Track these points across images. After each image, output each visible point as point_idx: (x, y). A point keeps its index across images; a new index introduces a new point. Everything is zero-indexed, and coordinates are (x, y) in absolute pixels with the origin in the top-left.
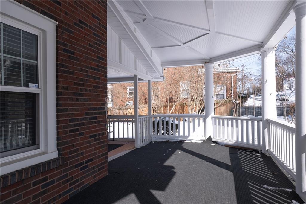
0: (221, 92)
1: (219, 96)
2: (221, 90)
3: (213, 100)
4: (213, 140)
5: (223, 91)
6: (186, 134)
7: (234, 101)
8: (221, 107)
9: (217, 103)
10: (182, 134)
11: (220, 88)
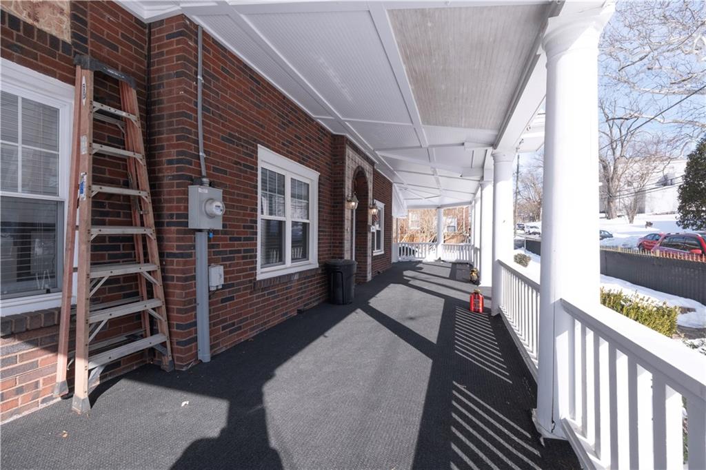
0: (452, 224)
1: (450, 229)
2: (451, 222)
3: (444, 231)
4: (442, 259)
5: (454, 223)
6: (424, 256)
7: (464, 234)
8: (451, 240)
9: (448, 236)
10: (420, 256)
11: (450, 220)
